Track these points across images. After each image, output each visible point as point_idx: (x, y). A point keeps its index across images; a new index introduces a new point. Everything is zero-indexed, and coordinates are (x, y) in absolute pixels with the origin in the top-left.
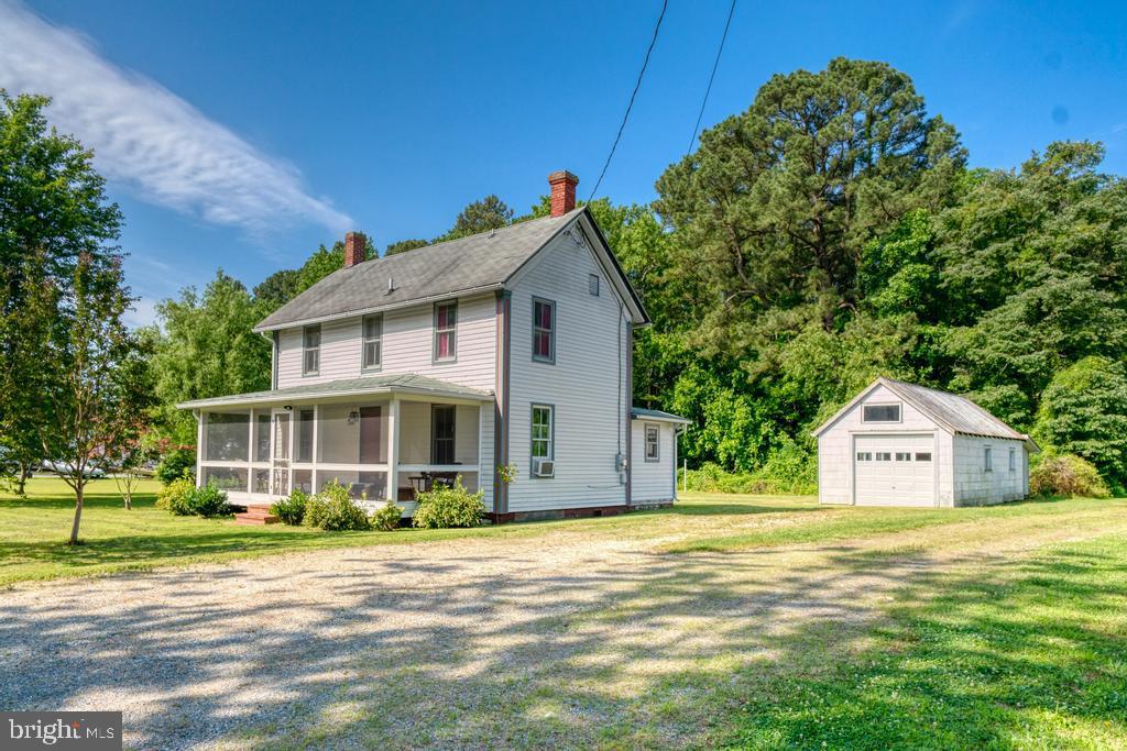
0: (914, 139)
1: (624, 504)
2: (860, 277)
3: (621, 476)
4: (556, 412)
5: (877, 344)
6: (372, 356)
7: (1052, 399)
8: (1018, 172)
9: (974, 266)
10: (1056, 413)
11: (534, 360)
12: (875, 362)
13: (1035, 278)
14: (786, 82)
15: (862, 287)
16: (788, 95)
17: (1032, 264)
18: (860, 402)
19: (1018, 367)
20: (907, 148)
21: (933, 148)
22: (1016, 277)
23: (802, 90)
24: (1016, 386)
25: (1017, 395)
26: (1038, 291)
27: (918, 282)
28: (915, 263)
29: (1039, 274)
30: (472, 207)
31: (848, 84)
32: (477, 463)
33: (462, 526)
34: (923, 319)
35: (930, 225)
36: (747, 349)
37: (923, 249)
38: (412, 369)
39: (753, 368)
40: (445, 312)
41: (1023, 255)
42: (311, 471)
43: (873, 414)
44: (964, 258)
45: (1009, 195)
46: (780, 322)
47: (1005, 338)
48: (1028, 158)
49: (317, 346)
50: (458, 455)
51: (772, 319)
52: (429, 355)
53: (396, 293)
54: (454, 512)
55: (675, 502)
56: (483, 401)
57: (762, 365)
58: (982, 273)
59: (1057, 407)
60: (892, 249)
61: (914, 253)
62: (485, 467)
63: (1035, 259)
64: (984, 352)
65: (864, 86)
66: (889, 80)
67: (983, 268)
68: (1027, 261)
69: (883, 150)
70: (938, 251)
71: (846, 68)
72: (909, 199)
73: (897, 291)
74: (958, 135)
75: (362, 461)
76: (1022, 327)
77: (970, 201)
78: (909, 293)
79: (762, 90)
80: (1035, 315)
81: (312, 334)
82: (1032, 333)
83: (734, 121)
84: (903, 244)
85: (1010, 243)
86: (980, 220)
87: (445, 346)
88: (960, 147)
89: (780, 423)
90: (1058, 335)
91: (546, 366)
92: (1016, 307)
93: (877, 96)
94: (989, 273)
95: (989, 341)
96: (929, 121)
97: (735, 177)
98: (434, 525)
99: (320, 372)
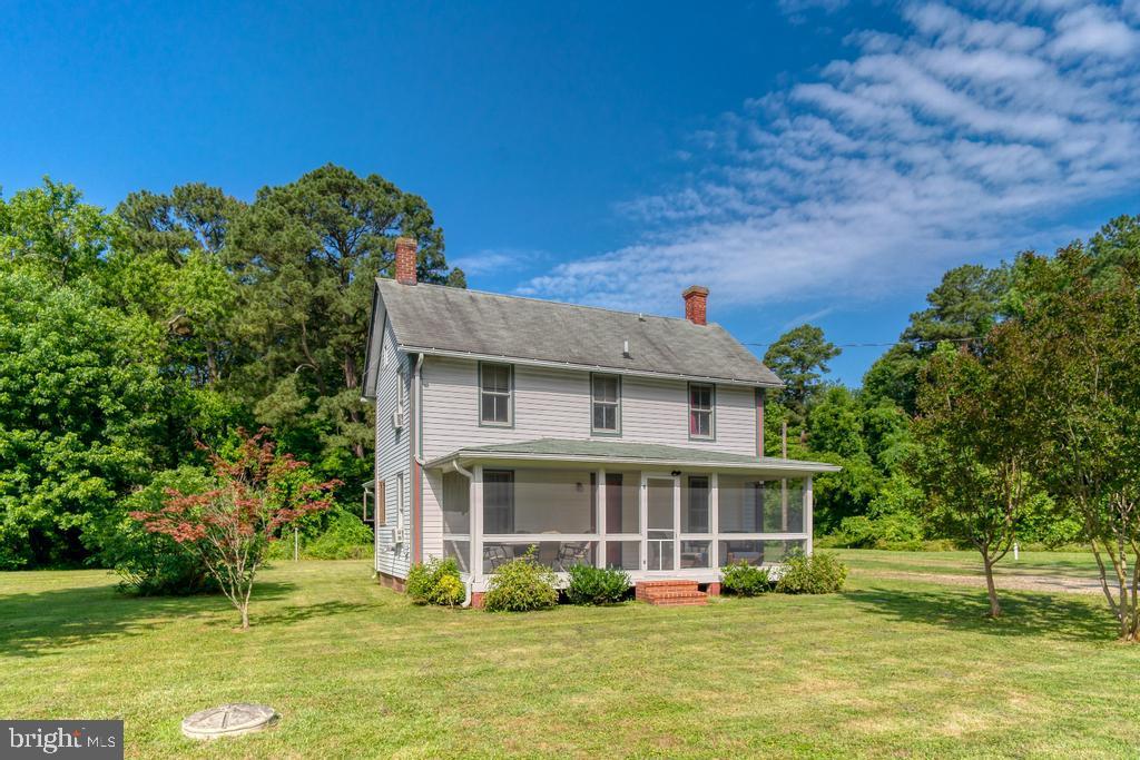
40: (702, 395)
42: (711, 541)
49: (506, 390)
52: (684, 430)
81: (496, 373)
99: (513, 424)
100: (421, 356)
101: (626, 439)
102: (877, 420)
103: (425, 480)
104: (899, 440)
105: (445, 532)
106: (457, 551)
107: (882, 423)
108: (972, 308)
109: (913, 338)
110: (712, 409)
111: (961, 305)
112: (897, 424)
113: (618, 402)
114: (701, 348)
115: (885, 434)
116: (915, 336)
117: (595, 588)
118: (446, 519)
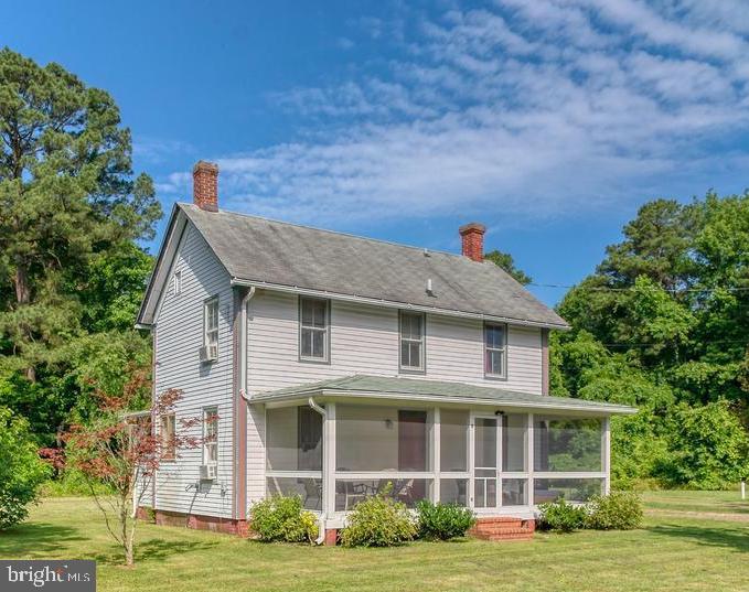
38: (462, 378)
42: (528, 479)
49: (324, 326)
52: (481, 369)
81: (313, 310)
99: (330, 359)
100: (253, 289)
101: (429, 377)
102: (577, 354)
103: (249, 416)
104: (598, 376)
105: (267, 469)
106: (278, 488)
107: (581, 357)
108: (669, 244)
109: (609, 270)
110: (504, 349)
111: (657, 240)
112: (596, 359)
113: (422, 339)
114: (487, 286)
115: (584, 369)
116: (612, 269)
117: (447, 523)
118: (269, 456)
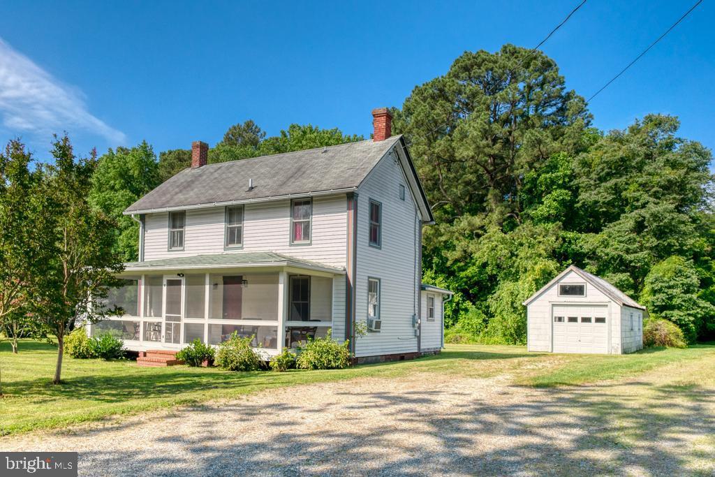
0: (555, 105)
1: (416, 351)
2: (520, 196)
3: (416, 331)
4: (382, 284)
5: (540, 242)
6: (234, 237)
7: (652, 283)
8: (627, 132)
9: (600, 193)
10: (654, 292)
11: (370, 246)
12: (540, 255)
13: (639, 204)
14: (474, 58)
15: (521, 203)
16: (475, 67)
17: (637, 194)
18: (557, 282)
19: (631, 262)
20: (550, 110)
21: (571, 112)
22: (626, 202)
23: (485, 64)
24: (629, 274)
25: (627, 280)
26: (643, 212)
27: (563, 203)
28: (560, 188)
29: (642, 201)
30: (235, 128)
31: (516, 64)
32: (330, 320)
33: (338, 368)
34: (566, 227)
35: (570, 163)
36: (445, 242)
37: (567, 180)
38: (271, 248)
39: (451, 256)
41: (632, 188)
42: (203, 324)
43: (566, 290)
44: (592, 187)
45: (623, 147)
46: (469, 224)
47: (621, 242)
48: (633, 123)
49: (182, 227)
50: (313, 313)
51: (464, 222)
52: (287, 238)
53: (255, 190)
54: (331, 357)
55: (442, 350)
56: (336, 275)
57: (457, 254)
58: (606, 198)
59: (656, 288)
60: (546, 179)
61: (560, 182)
62: (336, 323)
63: (639, 191)
64: (607, 250)
65: (527, 66)
66: (543, 63)
67: (605, 194)
68: (634, 191)
69: (536, 110)
70: (575, 182)
71: (514, 53)
72: (556, 145)
73: (549, 206)
74: (586, 105)
75: (224, 317)
76: (633, 235)
77: (596, 149)
78: (556, 208)
79: (457, 61)
80: (639, 227)
81: (177, 219)
82: (638, 239)
83: (439, 81)
84: (554, 175)
85: (624, 179)
86: (605, 162)
87: (301, 232)
88: (588, 113)
89: (467, 296)
90: (654, 242)
91: (374, 249)
92: (627, 221)
93: (536, 73)
94: (610, 198)
95: (611, 244)
96: (568, 93)
97: (440, 121)
98: (315, 367)
99: (184, 248)
100: (133, 215)
101: (246, 251)
110: (310, 218)
113: (243, 224)
